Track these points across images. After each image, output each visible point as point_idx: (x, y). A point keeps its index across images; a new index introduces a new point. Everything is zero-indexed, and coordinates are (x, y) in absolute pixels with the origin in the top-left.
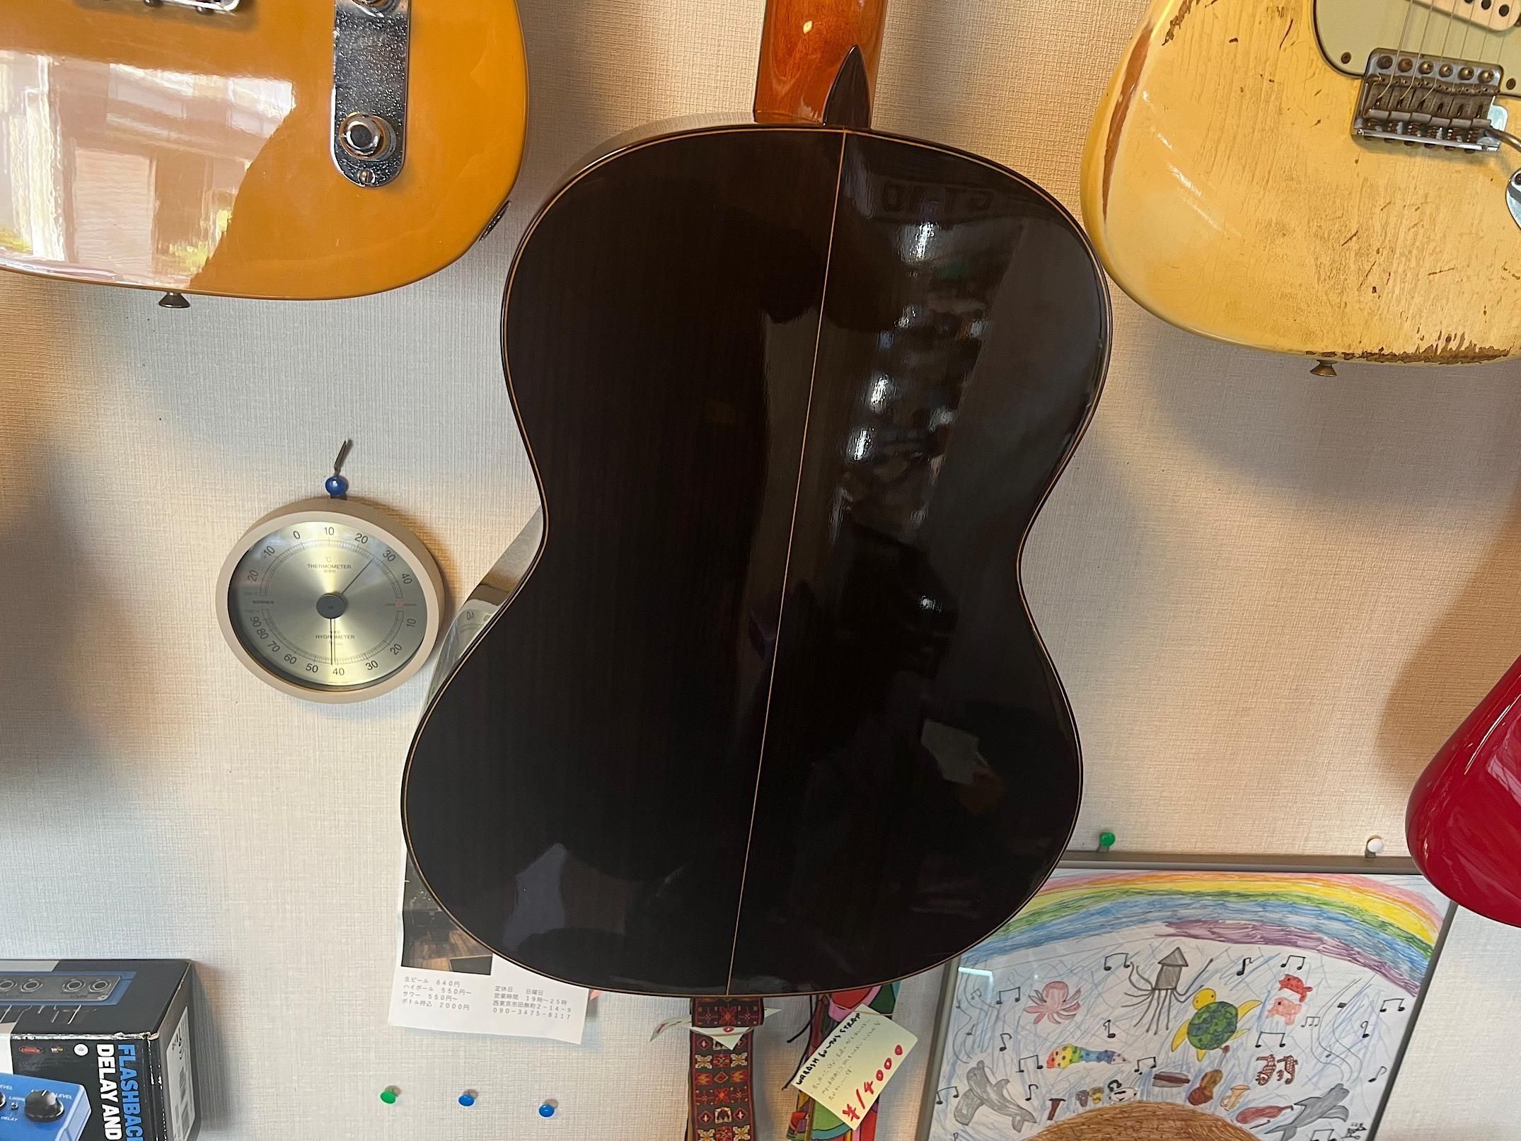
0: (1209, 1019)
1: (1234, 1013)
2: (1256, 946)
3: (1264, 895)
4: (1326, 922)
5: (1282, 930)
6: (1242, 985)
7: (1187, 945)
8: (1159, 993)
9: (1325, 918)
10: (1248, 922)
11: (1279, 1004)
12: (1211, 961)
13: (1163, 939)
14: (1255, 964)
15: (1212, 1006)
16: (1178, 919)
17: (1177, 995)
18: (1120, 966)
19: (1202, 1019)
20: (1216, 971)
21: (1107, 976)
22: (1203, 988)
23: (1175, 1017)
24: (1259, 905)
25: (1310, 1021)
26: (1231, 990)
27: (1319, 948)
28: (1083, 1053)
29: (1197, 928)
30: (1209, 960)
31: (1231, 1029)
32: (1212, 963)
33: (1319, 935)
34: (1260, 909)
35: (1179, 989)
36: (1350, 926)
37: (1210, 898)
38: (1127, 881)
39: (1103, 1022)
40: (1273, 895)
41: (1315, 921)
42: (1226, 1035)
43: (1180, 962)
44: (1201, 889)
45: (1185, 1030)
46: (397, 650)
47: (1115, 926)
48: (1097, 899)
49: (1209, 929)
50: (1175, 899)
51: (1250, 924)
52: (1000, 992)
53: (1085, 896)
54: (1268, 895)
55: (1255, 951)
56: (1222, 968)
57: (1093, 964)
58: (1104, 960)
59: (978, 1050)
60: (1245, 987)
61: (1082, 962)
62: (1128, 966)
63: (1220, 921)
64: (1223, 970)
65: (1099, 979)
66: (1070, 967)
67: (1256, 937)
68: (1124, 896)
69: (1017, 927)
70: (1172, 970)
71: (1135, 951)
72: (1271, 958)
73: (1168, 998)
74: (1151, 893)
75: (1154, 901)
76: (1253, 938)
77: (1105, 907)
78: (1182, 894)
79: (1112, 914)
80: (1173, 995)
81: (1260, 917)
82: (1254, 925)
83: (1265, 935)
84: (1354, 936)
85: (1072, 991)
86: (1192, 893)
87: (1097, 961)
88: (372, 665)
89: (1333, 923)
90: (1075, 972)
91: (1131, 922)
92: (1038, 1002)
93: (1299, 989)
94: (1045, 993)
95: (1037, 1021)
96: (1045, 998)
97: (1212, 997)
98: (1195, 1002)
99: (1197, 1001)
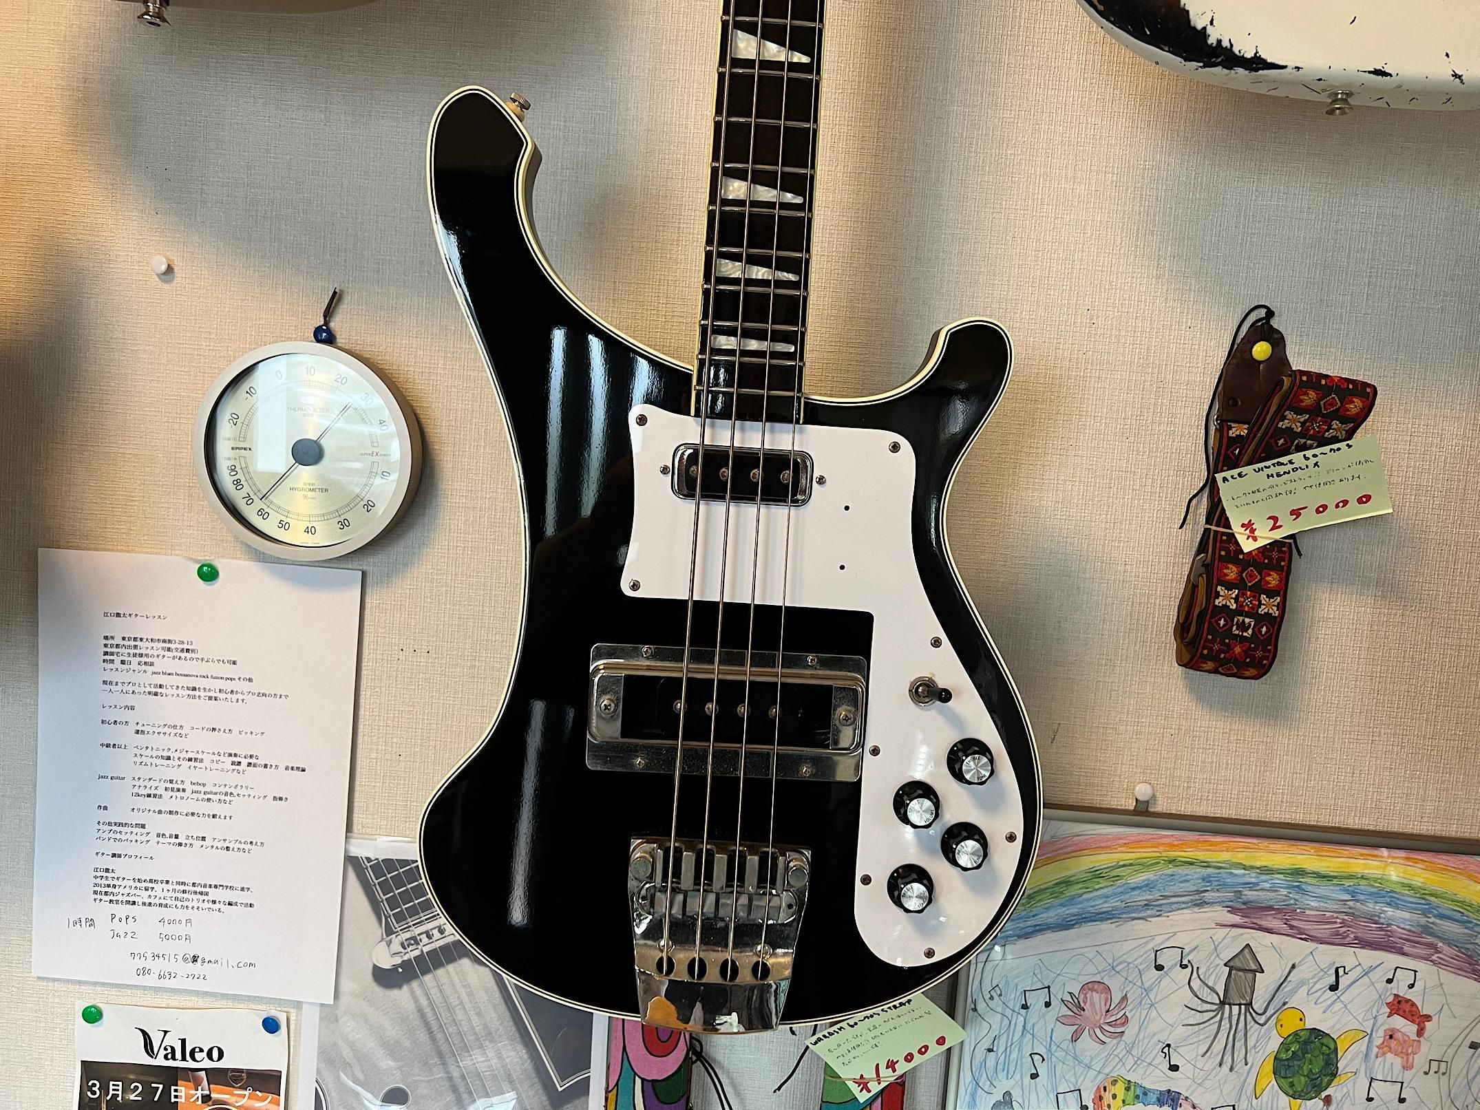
0: (1300, 1053)
1: (1332, 1047)
2: (1350, 950)
3: (1351, 877)
4: (1438, 921)
5: (1381, 929)
6: (1338, 1006)
7: (1262, 943)
8: (1231, 1008)
9: (1435, 916)
10: (1335, 915)
11: (1391, 1037)
12: (1293, 966)
13: (1227, 930)
14: (1353, 975)
15: (1301, 1034)
16: (1244, 904)
17: (1254, 1014)
18: (1176, 965)
19: (1290, 1052)
20: (1302, 983)
21: (1160, 979)
23: (1255, 1047)
24: (1346, 891)
25: (1434, 1065)
26: (1324, 1012)
27: (1434, 958)
28: (1138, 1092)
29: (1270, 918)
30: (1290, 966)
31: (1330, 1070)
32: (1294, 972)
33: (1430, 939)
34: (1348, 897)
35: (1258, 1005)
36: (1471, 929)
37: (1281, 876)
38: (1175, 846)
39: (1161, 1046)
40: (1363, 878)
41: (1423, 920)
42: (1326, 1080)
43: (1254, 967)
44: (1269, 864)
45: (1269, 1067)
46: (370, 508)
47: (1163, 908)
48: (1137, 868)
49: (1285, 921)
50: (1236, 875)
51: (1337, 918)
52: (1025, 991)
53: (1121, 863)
54: (1358, 878)
55: (1350, 957)
56: (1308, 980)
57: (1140, 960)
58: (1153, 955)
59: (1002, 1075)
60: (1342, 1008)
61: (1125, 957)
62: (1186, 966)
63: (1298, 910)
64: (1311, 981)
65: (1151, 982)
66: (1110, 962)
67: (1348, 936)
68: (1170, 866)
69: (1040, 900)
70: (1243, 977)
71: (1193, 945)
72: (1372, 969)
73: (1242, 1018)
74: (1206, 864)
75: (1209, 876)
76: (1344, 938)
77: (1148, 880)
78: (1244, 869)
79: (1159, 890)
80: (1248, 1014)
81: (1350, 908)
82: (1343, 919)
83: (1360, 935)
84: (1477, 944)
85: (1116, 998)
86: (1258, 868)
87: (1145, 956)
88: (344, 524)
89: (1446, 924)
90: (1118, 969)
91: (1184, 903)
92: (1074, 1009)
93: (1414, 1018)
94: (1082, 996)
95: (1075, 1038)
96: (1082, 1005)
97: (1301, 1020)
98: (1279, 1026)
99: (1281, 1026)
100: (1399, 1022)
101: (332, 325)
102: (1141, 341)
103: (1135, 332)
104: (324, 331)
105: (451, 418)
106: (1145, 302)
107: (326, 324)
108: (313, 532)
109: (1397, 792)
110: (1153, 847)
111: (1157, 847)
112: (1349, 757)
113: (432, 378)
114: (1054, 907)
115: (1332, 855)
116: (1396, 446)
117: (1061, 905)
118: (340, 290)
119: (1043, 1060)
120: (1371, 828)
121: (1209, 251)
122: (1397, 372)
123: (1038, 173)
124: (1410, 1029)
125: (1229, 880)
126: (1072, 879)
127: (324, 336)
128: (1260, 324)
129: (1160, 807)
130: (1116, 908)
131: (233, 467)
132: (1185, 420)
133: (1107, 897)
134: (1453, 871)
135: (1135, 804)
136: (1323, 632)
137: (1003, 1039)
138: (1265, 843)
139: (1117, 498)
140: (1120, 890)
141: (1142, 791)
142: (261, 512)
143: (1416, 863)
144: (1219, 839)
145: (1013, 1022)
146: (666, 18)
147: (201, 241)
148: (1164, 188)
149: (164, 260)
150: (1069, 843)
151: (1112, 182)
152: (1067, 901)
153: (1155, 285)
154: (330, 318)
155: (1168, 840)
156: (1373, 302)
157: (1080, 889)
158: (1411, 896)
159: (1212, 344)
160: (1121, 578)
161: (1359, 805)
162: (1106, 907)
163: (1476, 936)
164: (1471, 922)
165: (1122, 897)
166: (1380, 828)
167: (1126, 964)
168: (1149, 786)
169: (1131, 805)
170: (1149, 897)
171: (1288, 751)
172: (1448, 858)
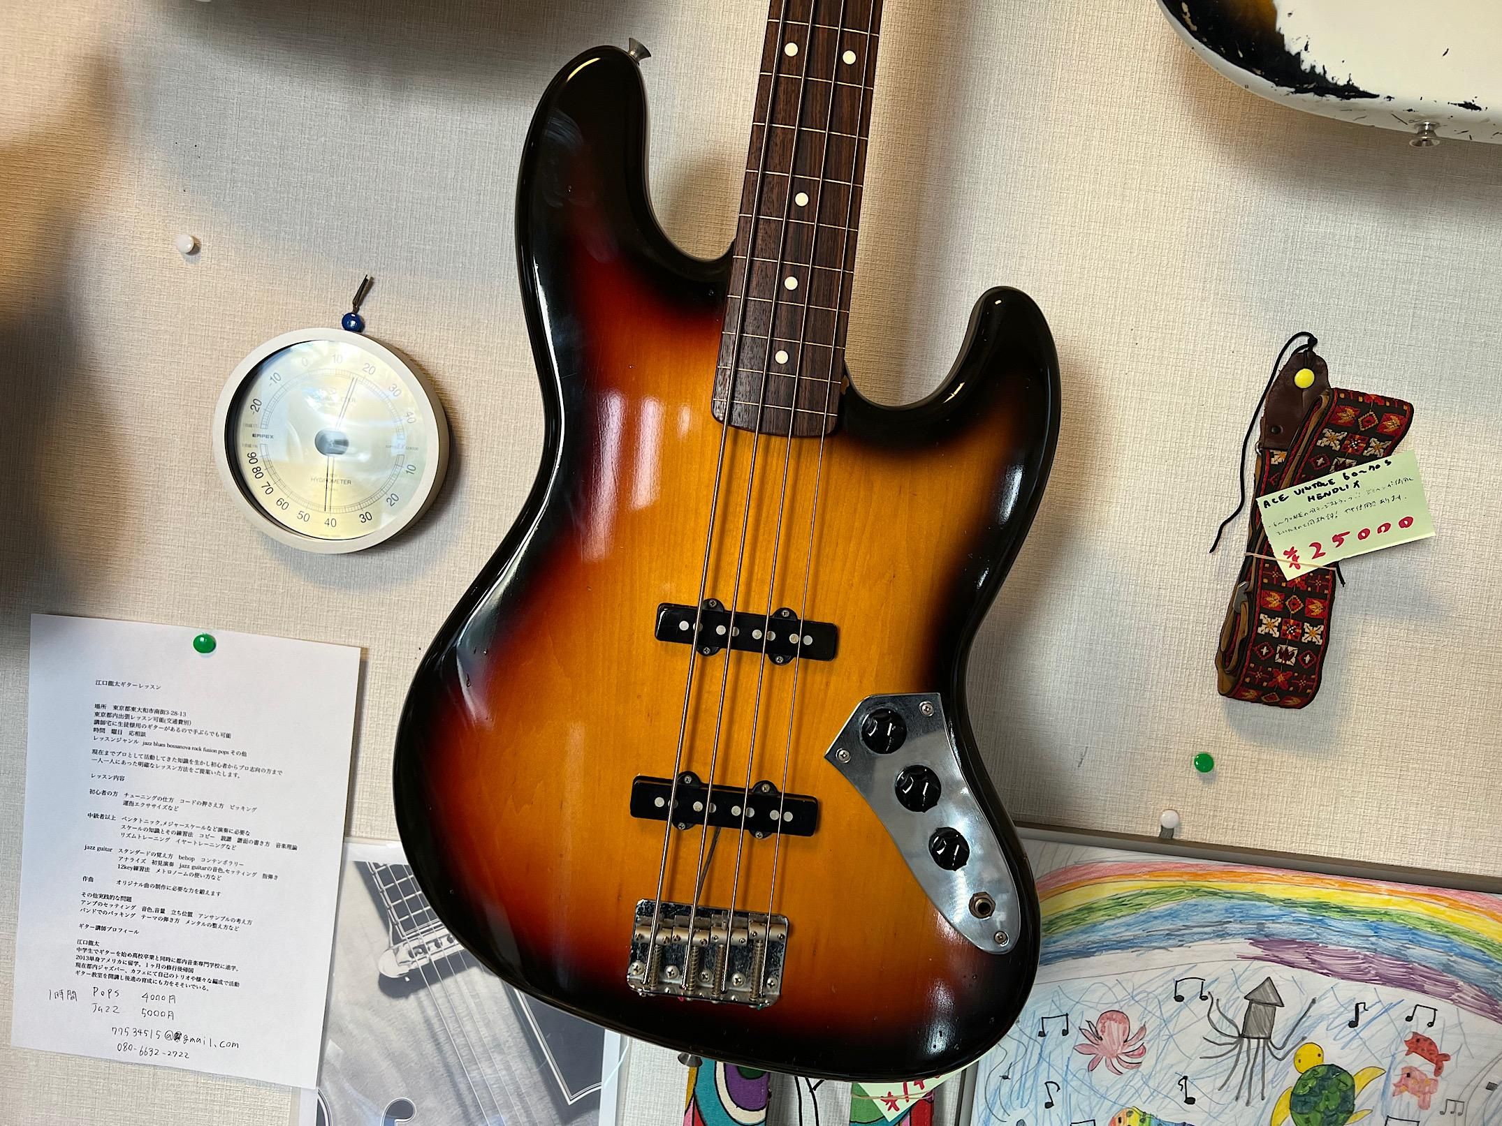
0: (1317, 1089)
1: (1349, 1084)
2: (1372, 986)
3: (1373, 913)
4: (1459, 960)
5: (1403, 966)
6: (1356, 1042)
7: (1280, 974)
8: (1249, 1041)
9: (1456, 955)
10: (1358, 951)
11: (1409, 1075)
12: (1314, 1001)
13: (1248, 962)
14: (1373, 1012)
15: (1319, 1070)
16: (1266, 936)
17: (1272, 1049)
18: (1196, 996)
19: (1307, 1088)
20: (1322, 1018)
21: (1180, 1010)
22: (1305, 1041)
23: (1272, 1082)
24: (1369, 927)
25: (1451, 1104)
27: (1453, 997)
28: (1154, 1123)
29: (1291, 952)
30: (1311, 1001)
31: (1347, 1108)
32: (1315, 1006)
33: (1451, 978)
34: (1371, 933)
35: (1277, 1039)
36: (1492, 969)
37: (1305, 910)
38: (1201, 875)
39: (1178, 1078)
40: (1386, 913)
41: (1444, 958)
42: (1342, 1117)
43: (1274, 1001)
44: (1293, 897)
45: (1286, 1102)
46: (393, 501)
47: (1185, 938)
48: (1159, 896)
49: (1306, 955)
50: (1259, 907)
51: (1359, 953)
52: (1043, 1018)
53: (1144, 892)
54: (1381, 914)
55: (1370, 993)
56: (1328, 1015)
57: (1160, 990)
58: (1174, 985)
59: (1016, 1103)
60: (1360, 1045)
61: (1146, 986)
62: (1206, 998)
63: (1320, 945)
64: (1330, 1017)
65: (1170, 1013)
66: (1130, 991)
67: (1369, 972)
68: (1194, 896)
69: (1061, 927)
70: (1263, 1010)
71: (1213, 977)
72: (1392, 1006)
73: (1261, 1051)
74: (1229, 895)
75: (1233, 907)
76: (1366, 974)
77: (1171, 909)
78: (1268, 901)
79: (1181, 920)
80: (1266, 1048)
81: (1372, 944)
82: (1365, 955)
83: (1380, 971)
84: (1497, 984)
85: (1135, 1028)
86: (1281, 901)
87: (1165, 986)
88: (365, 518)
89: (1467, 962)
90: (1137, 999)
91: (1206, 933)
92: (1092, 1038)
93: (1433, 1056)
94: (1100, 1025)
95: (1092, 1067)
96: (1100, 1034)
97: (1319, 1055)
98: (1297, 1061)
99: (1300, 1061)
100: (1417, 1061)
101: (360, 313)
102: (1184, 363)
103: (1178, 354)
104: (353, 319)
105: (480, 413)
106: (1190, 324)
107: (356, 310)
108: (334, 524)
109: (1423, 827)
110: (1178, 876)
111: (1181, 876)
112: (1376, 791)
113: (462, 371)
114: (1076, 933)
115: (1356, 889)
116: (1434, 480)
117: (1084, 932)
118: (372, 278)
119: (1059, 1089)
120: (1396, 863)
121: (1256, 276)
122: (1438, 405)
123: (1087, 190)
124: (1428, 1068)
125: (1252, 912)
126: (1095, 906)
127: (354, 323)
128: (1302, 351)
129: (1185, 834)
130: (1136, 937)
131: (253, 455)
132: (1225, 445)
133: (1129, 925)
134: (1475, 910)
135: (1160, 831)
136: (1355, 664)
137: (1019, 1066)
138: (1289, 875)
139: (1153, 521)
140: (1143, 918)
141: (1168, 819)
142: (280, 502)
143: (1442, 900)
144: (1243, 869)
145: (1029, 1050)
146: (717, 16)
147: (229, 221)
148: (1213, 210)
149: (191, 239)
150: (1094, 869)
151: (1161, 201)
152: (1088, 928)
153: (1200, 307)
154: (360, 304)
155: (1193, 870)
156: (1417, 334)
157: (1102, 916)
158: (1434, 934)
159: (1255, 369)
160: (1155, 602)
161: (1384, 840)
162: (1128, 935)
163: (1497, 976)
164: (1492, 962)
165: (1145, 926)
166: (1404, 864)
167: (1145, 994)
168: (1175, 814)
169: (1156, 832)
170: (1171, 927)
171: (1315, 782)
172: (1472, 896)
